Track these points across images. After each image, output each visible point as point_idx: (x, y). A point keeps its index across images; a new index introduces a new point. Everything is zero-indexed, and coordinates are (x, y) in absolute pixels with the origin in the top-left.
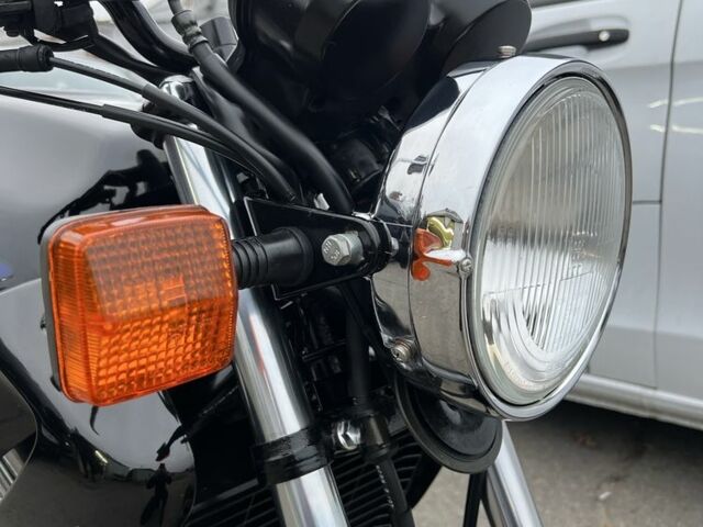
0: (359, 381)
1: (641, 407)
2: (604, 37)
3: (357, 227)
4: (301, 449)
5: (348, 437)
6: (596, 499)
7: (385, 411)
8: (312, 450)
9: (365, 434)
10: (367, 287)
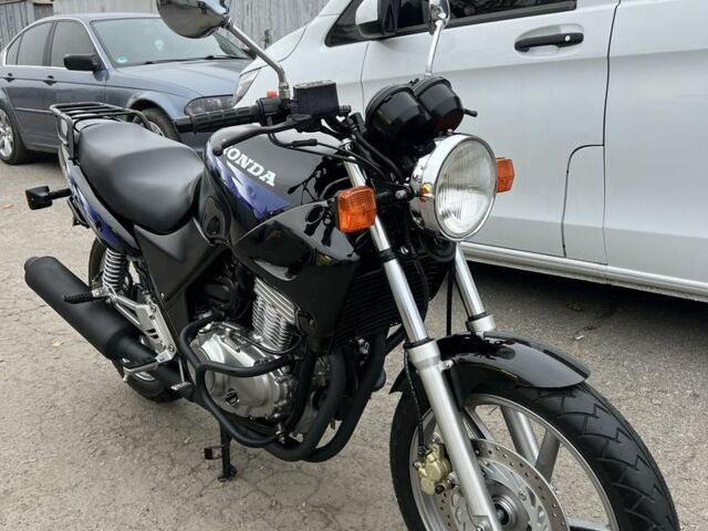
0: (408, 237)
1: (600, 278)
2: (568, 38)
3: (405, 188)
4: (390, 253)
5: (404, 251)
6: (574, 339)
7: (417, 246)
8: (393, 254)
9: (410, 250)
10: (408, 204)
